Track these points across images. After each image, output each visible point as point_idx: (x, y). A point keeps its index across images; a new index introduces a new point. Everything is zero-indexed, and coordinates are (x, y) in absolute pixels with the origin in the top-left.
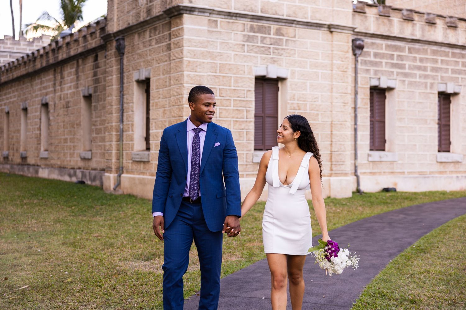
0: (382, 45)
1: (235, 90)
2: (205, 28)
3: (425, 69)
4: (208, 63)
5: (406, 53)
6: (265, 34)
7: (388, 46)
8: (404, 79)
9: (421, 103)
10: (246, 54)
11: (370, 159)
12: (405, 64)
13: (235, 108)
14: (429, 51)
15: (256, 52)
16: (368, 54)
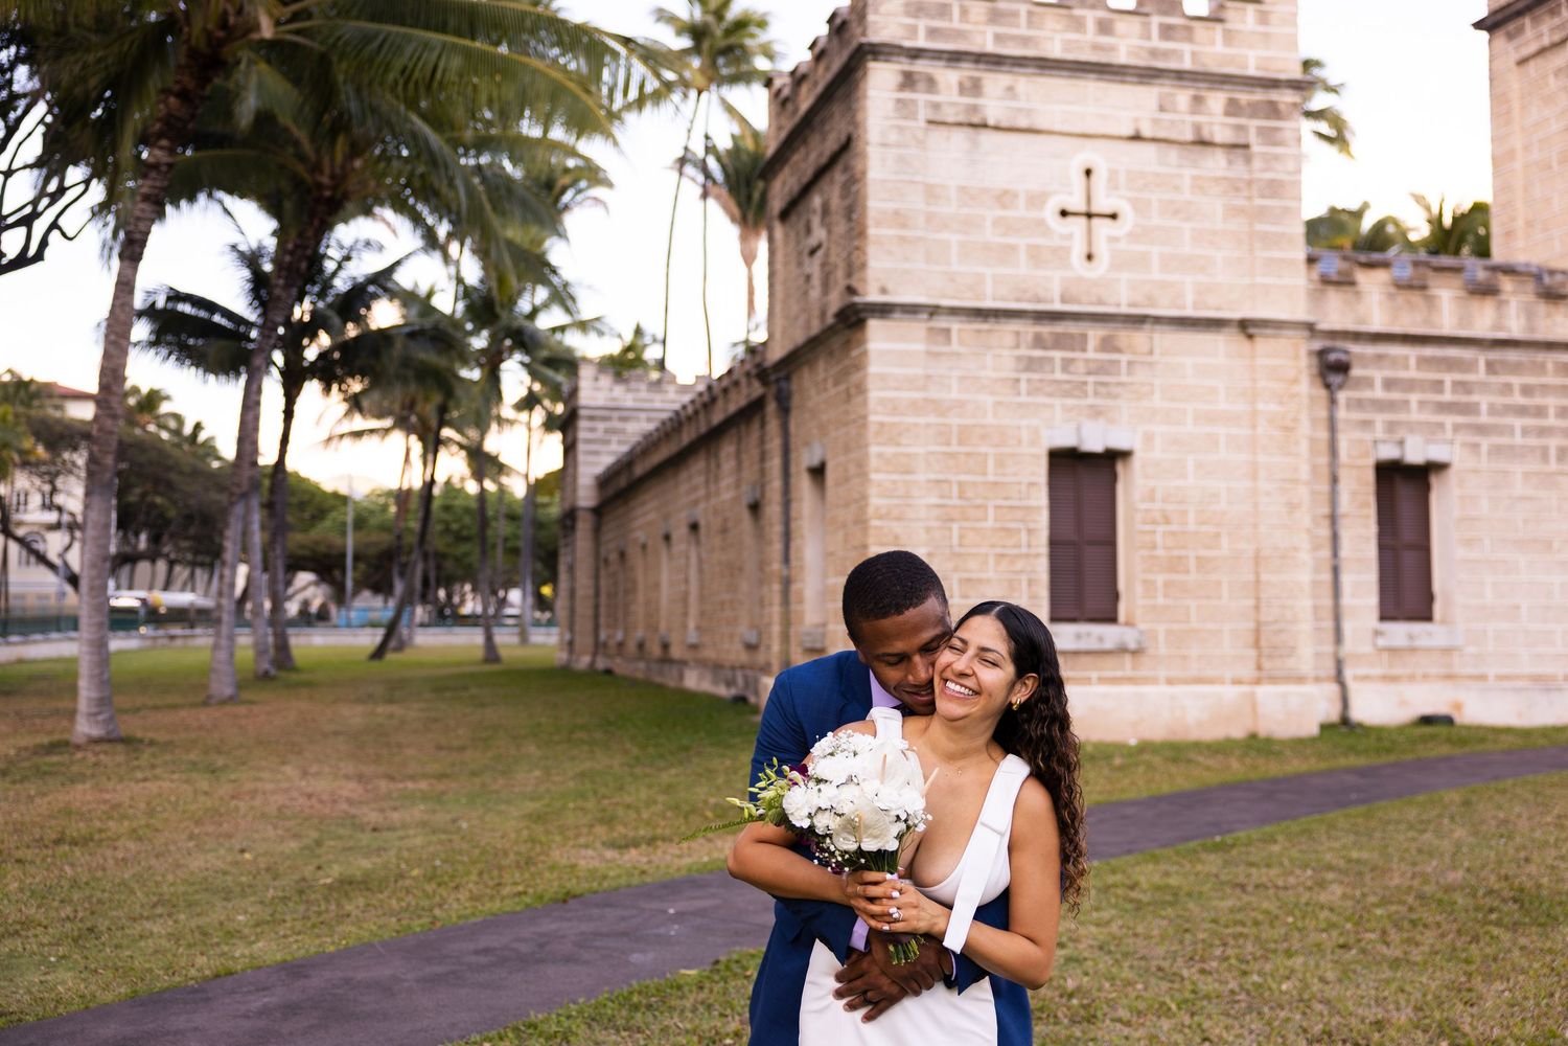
0: (1406, 358)
1: (996, 484)
2: (920, 347)
3: (1540, 412)
4: (928, 425)
5: (1481, 374)
6: (1073, 350)
7: (1423, 362)
8: (1477, 439)
9: (1530, 499)
10: (1023, 399)
11: (1381, 642)
12: (1478, 404)
13: (998, 525)
14: (1550, 366)
15: (1050, 395)
16: (1368, 383)
